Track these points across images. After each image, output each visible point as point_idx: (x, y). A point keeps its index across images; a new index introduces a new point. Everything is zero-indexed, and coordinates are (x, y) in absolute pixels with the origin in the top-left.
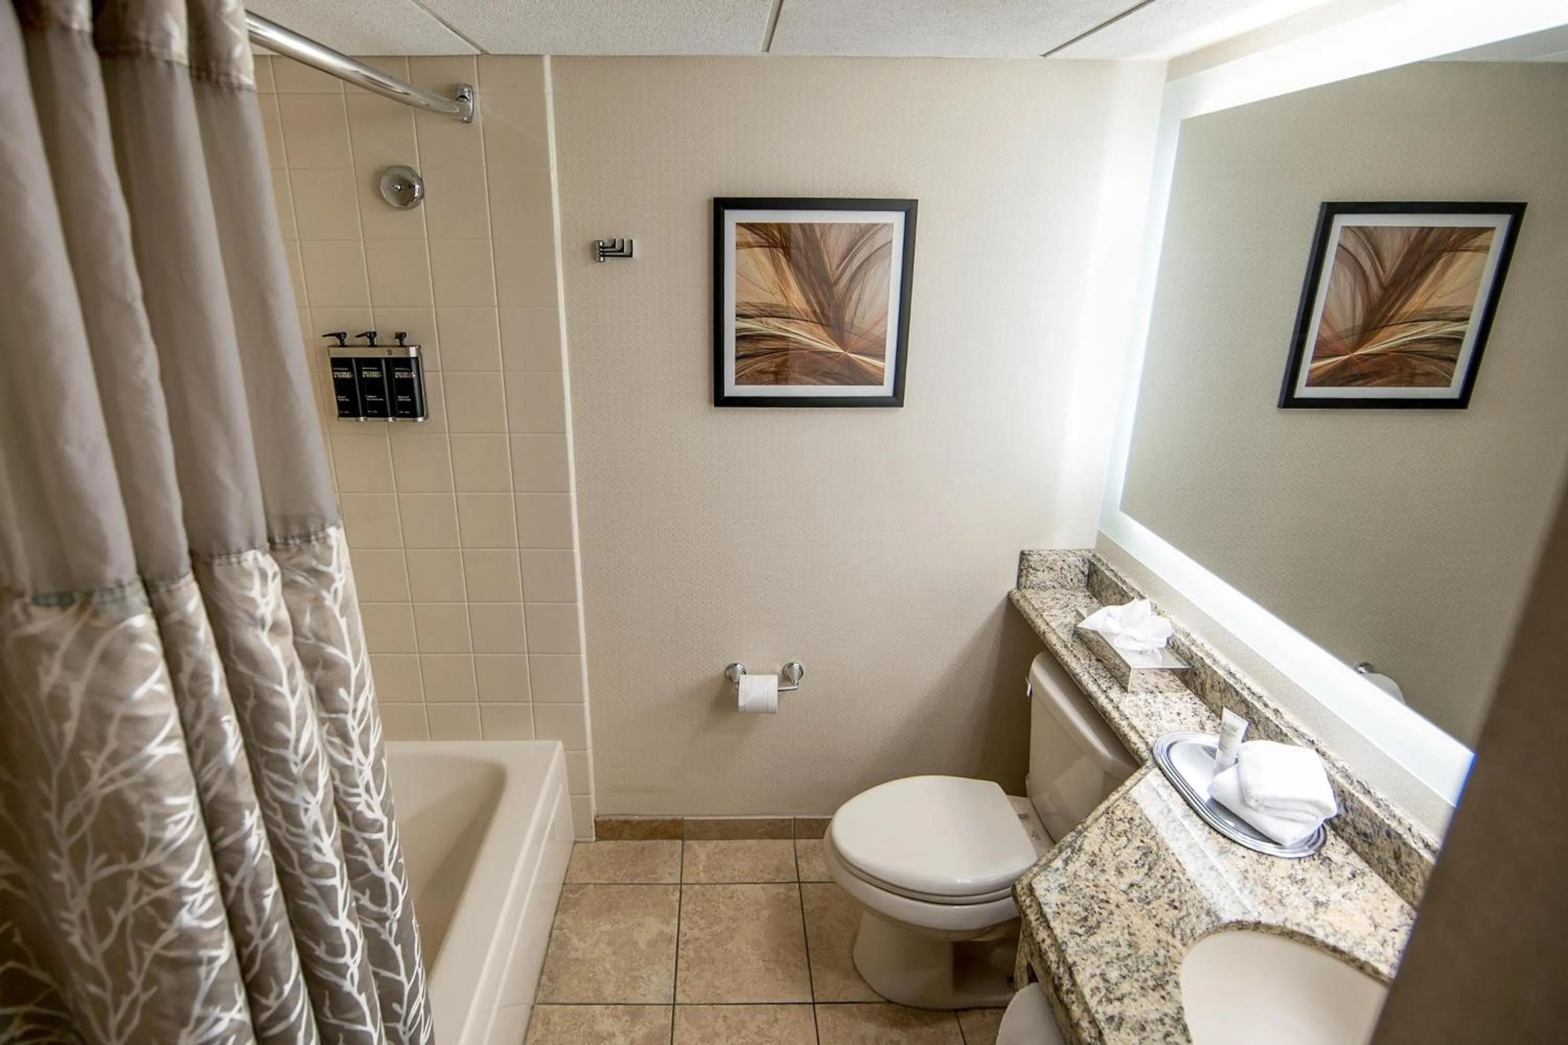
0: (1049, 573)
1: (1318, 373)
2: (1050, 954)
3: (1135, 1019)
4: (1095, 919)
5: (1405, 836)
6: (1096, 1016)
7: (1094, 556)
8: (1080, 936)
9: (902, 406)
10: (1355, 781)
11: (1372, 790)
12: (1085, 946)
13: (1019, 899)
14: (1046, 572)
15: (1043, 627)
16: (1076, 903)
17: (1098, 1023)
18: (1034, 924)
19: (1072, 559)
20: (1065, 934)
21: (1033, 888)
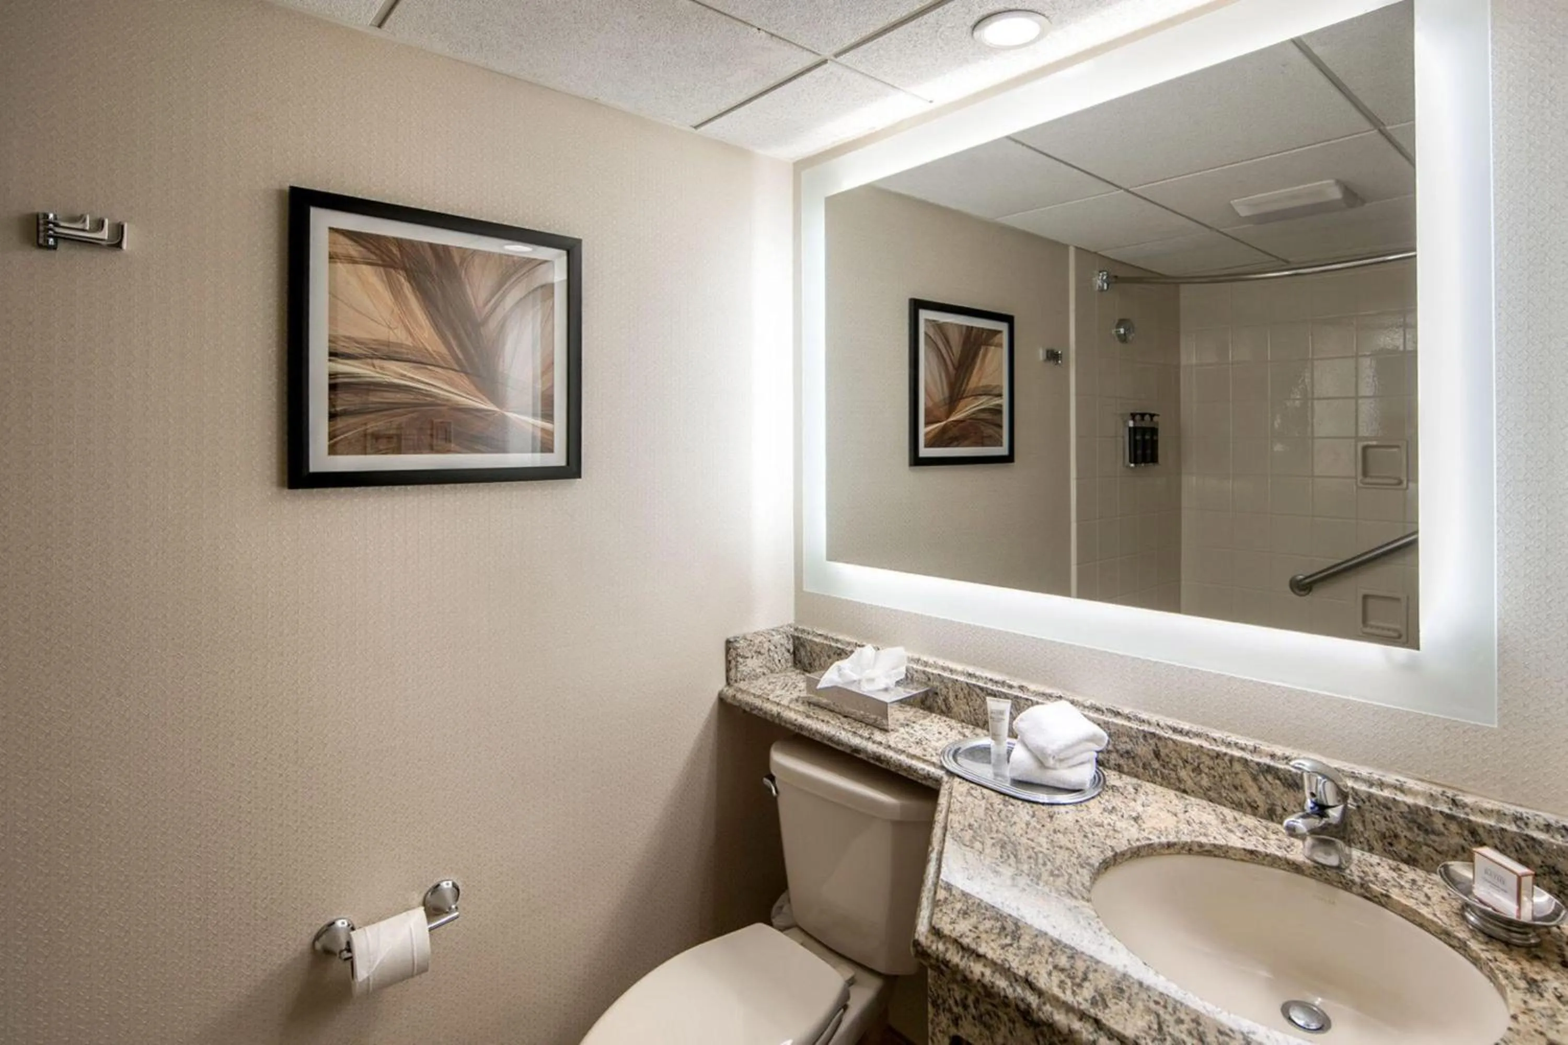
0: (757, 658)
1: (931, 435)
2: (998, 983)
3: (1109, 986)
4: (1010, 923)
5: (1157, 732)
6: (1082, 1007)
7: (796, 629)
8: (1011, 945)
9: (580, 477)
10: (1105, 711)
11: (1120, 710)
12: (1022, 952)
13: (929, 951)
14: (754, 658)
15: (775, 709)
16: (985, 919)
17: (1088, 1013)
18: (962, 964)
19: (777, 638)
20: (998, 953)
21: (938, 930)
